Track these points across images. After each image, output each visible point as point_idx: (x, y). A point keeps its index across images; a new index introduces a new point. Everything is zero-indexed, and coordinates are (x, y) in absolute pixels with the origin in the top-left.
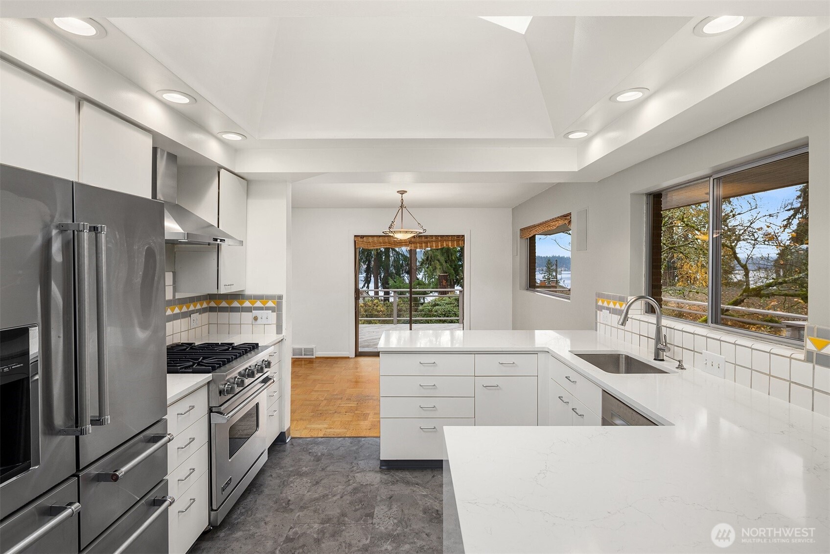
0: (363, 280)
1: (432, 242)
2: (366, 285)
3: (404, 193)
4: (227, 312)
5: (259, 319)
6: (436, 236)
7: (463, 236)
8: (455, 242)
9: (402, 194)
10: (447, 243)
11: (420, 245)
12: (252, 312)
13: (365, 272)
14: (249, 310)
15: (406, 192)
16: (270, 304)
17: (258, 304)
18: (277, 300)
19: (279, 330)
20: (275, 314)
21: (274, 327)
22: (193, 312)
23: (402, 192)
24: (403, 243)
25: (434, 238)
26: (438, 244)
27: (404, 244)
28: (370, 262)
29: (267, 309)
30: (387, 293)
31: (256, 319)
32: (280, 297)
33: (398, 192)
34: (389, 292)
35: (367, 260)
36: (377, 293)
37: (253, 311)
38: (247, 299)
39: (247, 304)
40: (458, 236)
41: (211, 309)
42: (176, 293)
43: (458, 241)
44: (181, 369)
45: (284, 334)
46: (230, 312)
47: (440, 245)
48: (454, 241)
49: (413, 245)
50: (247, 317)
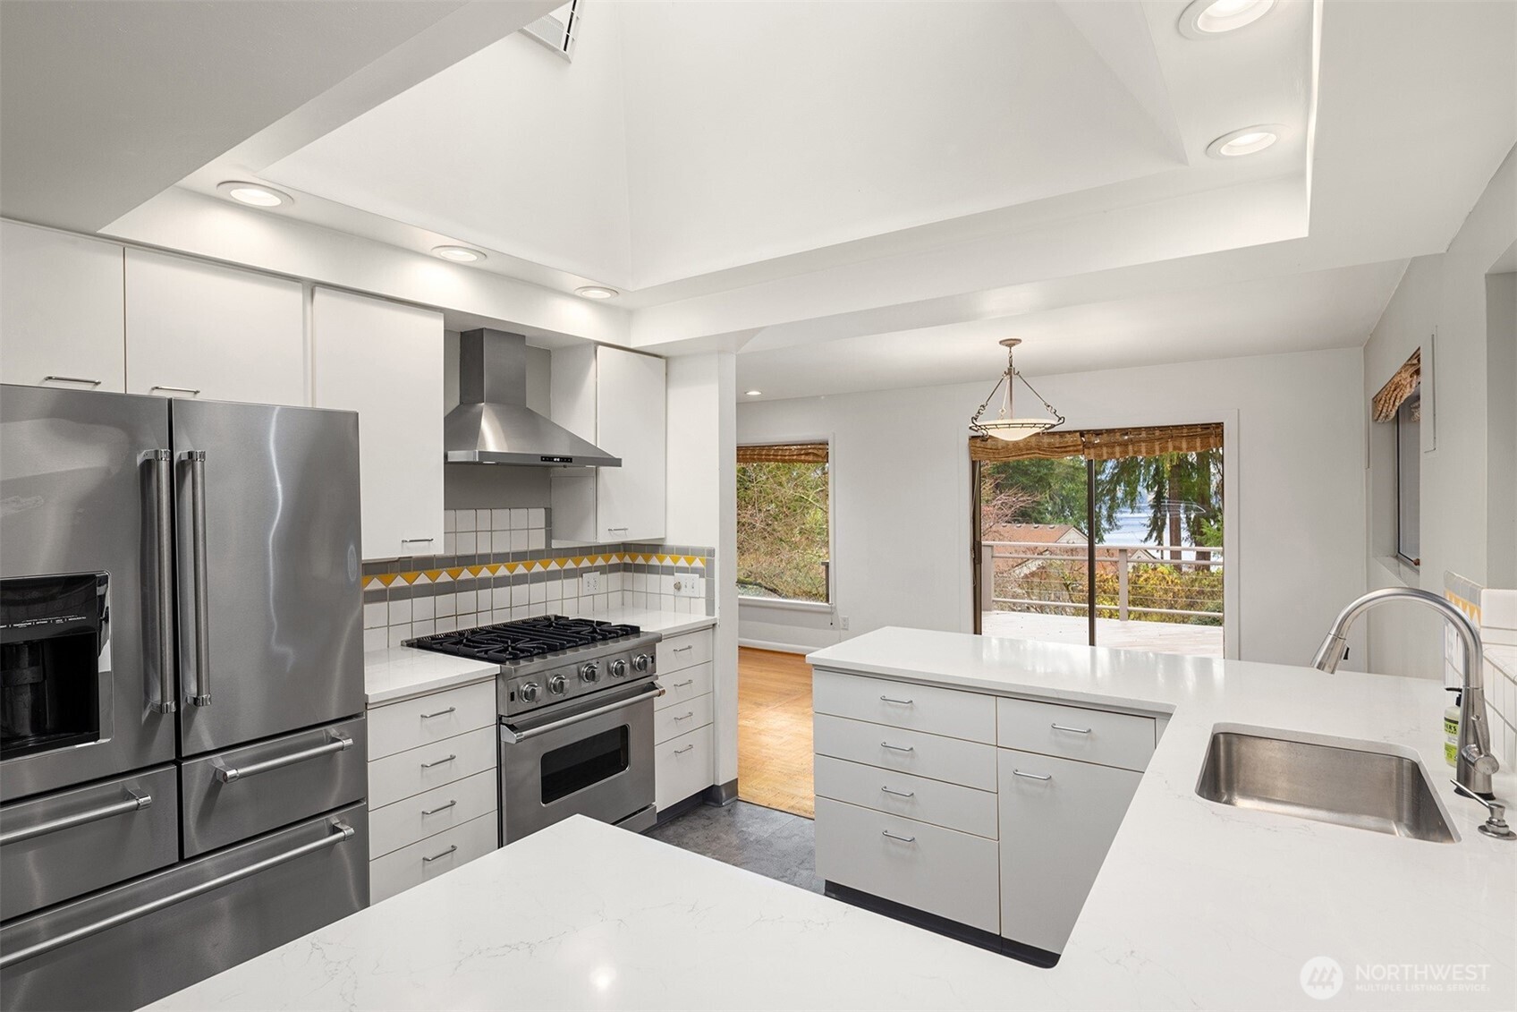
0: (1148, 523)
1: (1139, 442)
2: (1155, 535)
3: (1014, 345)
4: (644, 572)
5: (683, 589)
6: (1148, 429)
7: (1220, 425)
8: (1198, 441)
9: (1010, 346)
10: (1177, 444)
11: (1110, 451)
12: (673, 575)
13: (1152, 507)
14: (669, 571)
15: (1020, 341)
16: (698, 563)
17: (682, 563)
18: (705, 558)
19: (710, 609)
20: (704, 580)
21: (702, 602)
22: (588, 570)
23: (1010, 343)
24: (1069, 446)
25: (1144, 435)
26: (1153, 447)
27: (1071, 448)
28: (1161, 486)
29: (694, 571)
30: (1204, 556)
31: (678, 587)
32: (711, 553)
33: (1001, 342)
34: (1209, 553)
35: (1155, 482)
36: (1176, 555)
37: (676, 574)
38: (668, 553)
39: (668, 561)
40: (1206, 426)
41: (626, 568)
42: (553, 541)
43: (1205, 437)
44: (478, 652)
45: (717, 615)
46: (649, 573)
47: (1157, 448)
48: (1194, 436)
49: (1092, 451)
50: (668, 581)
